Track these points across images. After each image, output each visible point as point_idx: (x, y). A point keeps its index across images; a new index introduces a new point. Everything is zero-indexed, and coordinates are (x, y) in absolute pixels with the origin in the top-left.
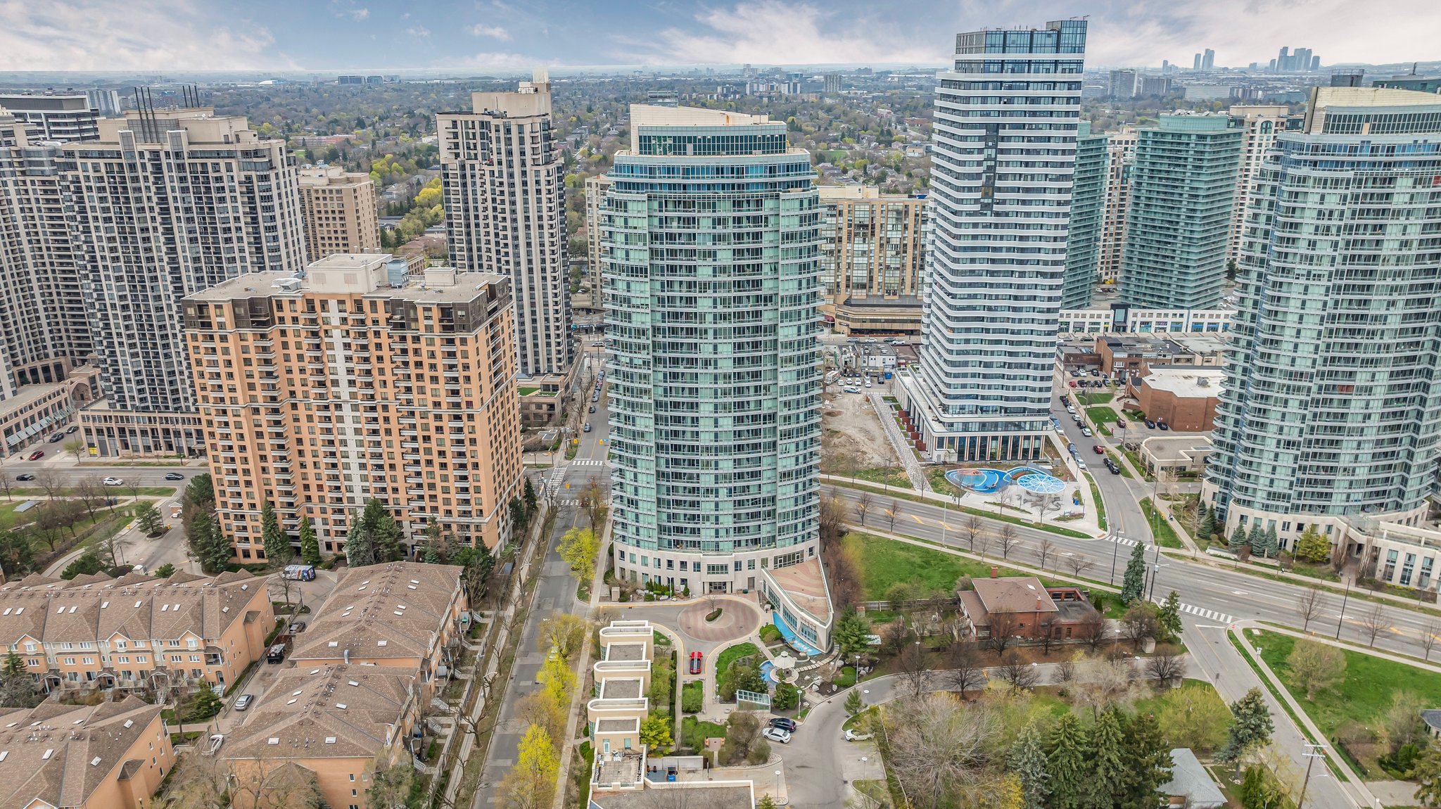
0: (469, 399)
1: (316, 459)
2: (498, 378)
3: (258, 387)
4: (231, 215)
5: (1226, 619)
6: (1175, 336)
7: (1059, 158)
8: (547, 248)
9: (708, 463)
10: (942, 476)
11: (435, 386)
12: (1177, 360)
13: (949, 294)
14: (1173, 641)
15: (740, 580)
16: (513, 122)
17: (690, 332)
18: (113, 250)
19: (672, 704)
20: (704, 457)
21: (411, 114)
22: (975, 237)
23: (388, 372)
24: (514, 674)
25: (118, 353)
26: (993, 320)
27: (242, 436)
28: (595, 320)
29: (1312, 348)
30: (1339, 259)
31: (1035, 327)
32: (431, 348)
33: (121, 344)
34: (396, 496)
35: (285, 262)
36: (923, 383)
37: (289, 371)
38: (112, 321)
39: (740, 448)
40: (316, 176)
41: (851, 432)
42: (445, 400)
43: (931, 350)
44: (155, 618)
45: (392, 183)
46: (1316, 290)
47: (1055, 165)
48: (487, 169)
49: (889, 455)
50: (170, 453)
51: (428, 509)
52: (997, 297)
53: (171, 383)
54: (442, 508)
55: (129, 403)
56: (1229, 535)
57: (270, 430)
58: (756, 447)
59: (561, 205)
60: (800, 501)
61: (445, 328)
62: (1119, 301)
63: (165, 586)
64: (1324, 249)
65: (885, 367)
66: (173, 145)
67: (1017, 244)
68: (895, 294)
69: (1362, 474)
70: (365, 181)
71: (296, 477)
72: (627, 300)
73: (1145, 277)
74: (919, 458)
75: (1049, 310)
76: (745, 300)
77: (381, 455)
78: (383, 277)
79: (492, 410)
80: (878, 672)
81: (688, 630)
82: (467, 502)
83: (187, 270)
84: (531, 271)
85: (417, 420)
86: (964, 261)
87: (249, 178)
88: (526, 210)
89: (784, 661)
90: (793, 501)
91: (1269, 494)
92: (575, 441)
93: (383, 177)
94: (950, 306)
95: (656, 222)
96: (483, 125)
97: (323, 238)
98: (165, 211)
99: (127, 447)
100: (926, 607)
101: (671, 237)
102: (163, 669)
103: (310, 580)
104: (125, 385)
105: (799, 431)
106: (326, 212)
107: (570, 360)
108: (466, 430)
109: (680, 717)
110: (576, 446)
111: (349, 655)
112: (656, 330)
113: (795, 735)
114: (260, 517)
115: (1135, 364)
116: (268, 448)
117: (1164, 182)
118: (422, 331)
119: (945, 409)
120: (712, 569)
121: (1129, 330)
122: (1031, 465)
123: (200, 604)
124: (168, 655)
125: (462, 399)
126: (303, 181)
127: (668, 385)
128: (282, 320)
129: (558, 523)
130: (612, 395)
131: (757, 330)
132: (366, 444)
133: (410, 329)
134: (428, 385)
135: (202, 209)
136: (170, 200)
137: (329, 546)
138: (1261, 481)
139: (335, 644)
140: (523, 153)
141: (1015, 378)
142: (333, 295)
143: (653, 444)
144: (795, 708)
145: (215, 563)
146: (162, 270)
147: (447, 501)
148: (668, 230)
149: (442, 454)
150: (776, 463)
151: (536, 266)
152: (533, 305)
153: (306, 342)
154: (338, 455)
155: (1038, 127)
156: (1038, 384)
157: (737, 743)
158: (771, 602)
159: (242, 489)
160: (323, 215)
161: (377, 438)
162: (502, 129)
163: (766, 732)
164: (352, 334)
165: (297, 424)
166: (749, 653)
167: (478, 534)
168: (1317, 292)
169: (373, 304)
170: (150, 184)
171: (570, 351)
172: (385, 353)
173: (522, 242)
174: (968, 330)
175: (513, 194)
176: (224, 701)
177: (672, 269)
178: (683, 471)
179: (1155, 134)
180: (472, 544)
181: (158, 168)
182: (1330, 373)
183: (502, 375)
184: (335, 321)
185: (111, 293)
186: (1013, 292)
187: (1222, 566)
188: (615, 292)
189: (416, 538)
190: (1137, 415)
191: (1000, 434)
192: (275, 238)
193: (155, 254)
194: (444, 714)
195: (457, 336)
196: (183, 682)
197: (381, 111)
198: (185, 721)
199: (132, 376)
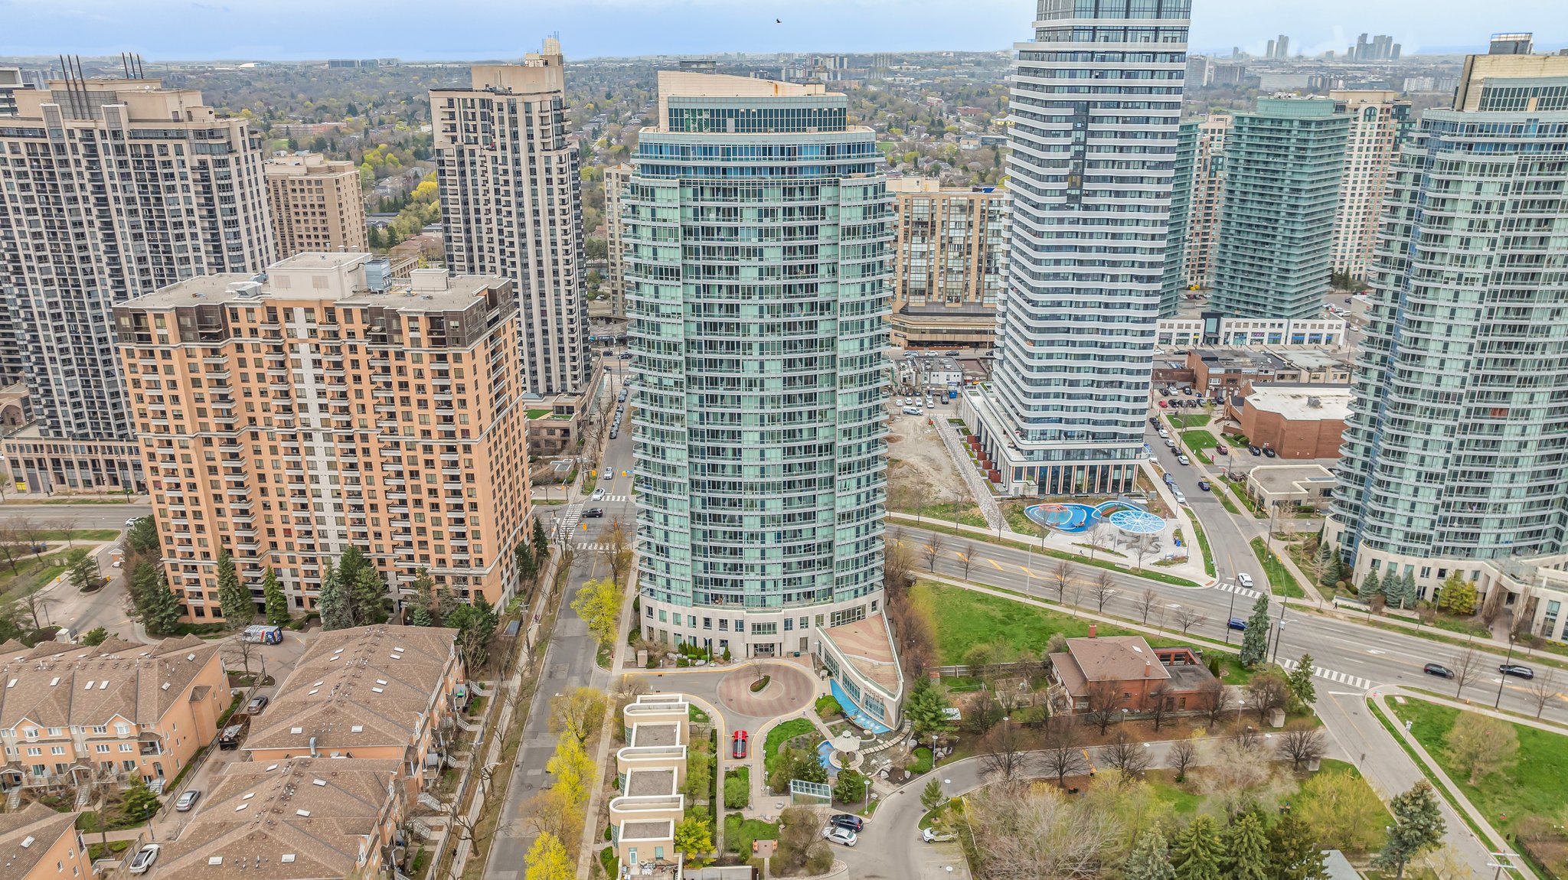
0: (465, 427)
1: (282, 499)
2: (501, 400)
3: (210, 413)
4: (183, 207)
5: (1363, 684)
6: (1275, 349)
7: (1159, 142)
8: (560, 248)
9: (752, 504)
10: (1021, 512)
11: (423, 411)
12: (1282, 377)
13: (1029, 301)
14: (1302, 713)
15: (790, 641)
16: (519, 99)
17: (731, 346)
18: (38, 248)
19: (713, 797)
20: (748, 496)
21: (409, 100)
22: (1060, 235)
23: (367, 394)
24: (520, 760)
25: (50, 371)
26: (1080, 331)
27: (191, 471)
28: (616, 330)
29: (1461, 365)
30: (1496, 261)
31: (1128, 339)
32: (418, 366)
33: (53, 360)
34: (378, 542)
35: (248, 263)
36: (996, 404)
37: (248, 394)
38: (41, 333)
39: (790, 485)
40: (290, 166)
41: (914, 460)
42: (436, 428)
43: (1006, 366)
44: (76, 699)
45: (386, 176)
46: (1468, 296)
47: (1154, 150)
48: (489, 154)
49: (960, 489)
50: (114, 488)
51: (417, 558)
52: (1085, 305)
53: (114, 406)
54: (434, 557)
55: (64, 430)
56: (1358, 582)
57: (225, 464)
58: (809, 483)
59: (576, 197)
60: (862, 547)
61: (436, 342)
62: (1209, 309)
63: (91, 658)
64: (1480, 248)
65: (950, 384)
66: (109, 122)
67: (1109, 243)
68: (957, 301)
69: (1515, 511)
70: (349, 172)
71: (258, 519)
72: (655, 308)
73: (1239, 282)
74: (994, 491)
75: (1145, 320)
76: (797, 308)
77: (360, 494)
78: (360, 280)
79: (493, 440)
80: (958, 753)
81: (730, 704)
82: (464, 549)
83: (131, 273)
84: (541, 274)
85: (402, 452)
86: (1047, 262)
87: (203, 163)
88: (535, 203)
89: (847, 743)
90: (853, 547)
91: (1407, 534)
92: (593, 473)
93: (375, 169)
94: (1031, 316)
95: (690, 213)
96: (485, 103)
97: (301, 237)
98: (102, 201)
99: (63, 482)
100: (1012, 672)
101: (708, 231)
102: (85, 761)
103: (277, 643)
104: (59, 409)
105: (860, 464)
106: (304, 206)
107: (588, 377)
108: (461, 464)
109: (722, 814)
110: (595, 478)
111: (316, 743)
112: (690, 344)
113: (862, 835)
114: (215, 569)
115: (1233, 381)
116: (224, 485)
117: (1261, 174)
118: (407, 346)
119: (1024, 434)
120: (758, 628)
121: (1221, 342)
122: (1122, 499)
123: (134, 680)
124: (93, 745)
125: (456, 427)
126: (270, 170)
127: (705, 410)
128: (237, 332)
129: (574, 571)
130: (637, 422)
131: (811, 343)
132: (342, 481)
133: (392, 342)
134: (415, 411)
135: (147, 199)
136: (109, 189)
137: (299, 602)
138: (1397, 519)
139: (299, 730)
140: (530, 136)
141: (1104, 398)
142: (299, 302)
143: (686, 481)
144: (861, 801)
145: (161, 624)
146: (101, 272)
147: (440, 549)
148: (706, 224)
149: (433, 492)
150: (834, 502)
151: (548, 267)
152: (544, 313)
153: (267, 359)
154: (309, 494)
155: (1134, 105)
156: (1131, 406)
157: (792, 849)
158: (828, 667)
159: (193, 535)
160: (301, 210)
161: (356, 474)
162: (505, 106)
163: (827, 832)
164: (323, 349)
165: (258, 457)
166: (803, 732)
167: (478, 587)
168: (1469, 298)
169: (348, 313)
170: (83, 169)
171: (587, 367)
172: (364, 372)
173: (530, 240)
174: (1051, 343)
175: (519, 184)
176: (163, 799)
177: (710, 270)
178: (722, 512)
179: (1252, 119)
180: (471, 599)
181: (92, 151)
182: (1481, 394)
183: (506, 397)
184: (302, 332)
185: (39, 299)
186: (1104, 298)
187: (1352, 619)
188: (640, 298)
189: (403, 592)
190: (1240, 440)
191: (1087, 463)
192: (237, 235)
193: (91, 253)
194: (435, 813)
195: (450, 351)
196: (112, 777)
197: (375, 97)
198: (110, 828)
199: (67, 398)
